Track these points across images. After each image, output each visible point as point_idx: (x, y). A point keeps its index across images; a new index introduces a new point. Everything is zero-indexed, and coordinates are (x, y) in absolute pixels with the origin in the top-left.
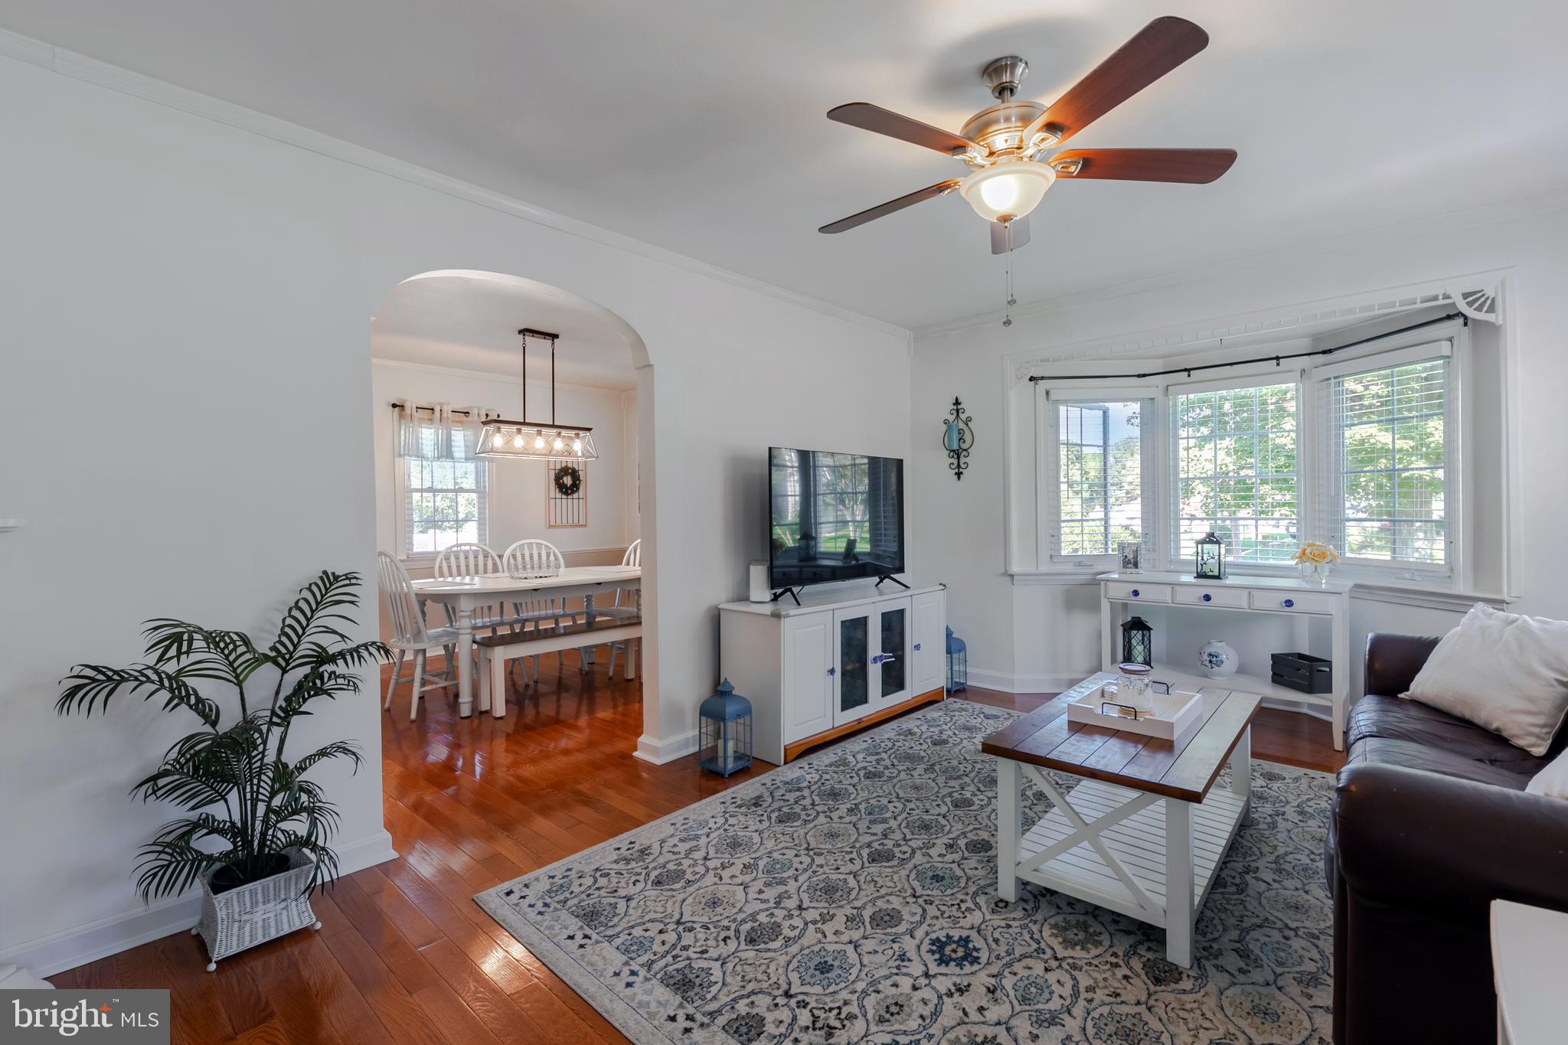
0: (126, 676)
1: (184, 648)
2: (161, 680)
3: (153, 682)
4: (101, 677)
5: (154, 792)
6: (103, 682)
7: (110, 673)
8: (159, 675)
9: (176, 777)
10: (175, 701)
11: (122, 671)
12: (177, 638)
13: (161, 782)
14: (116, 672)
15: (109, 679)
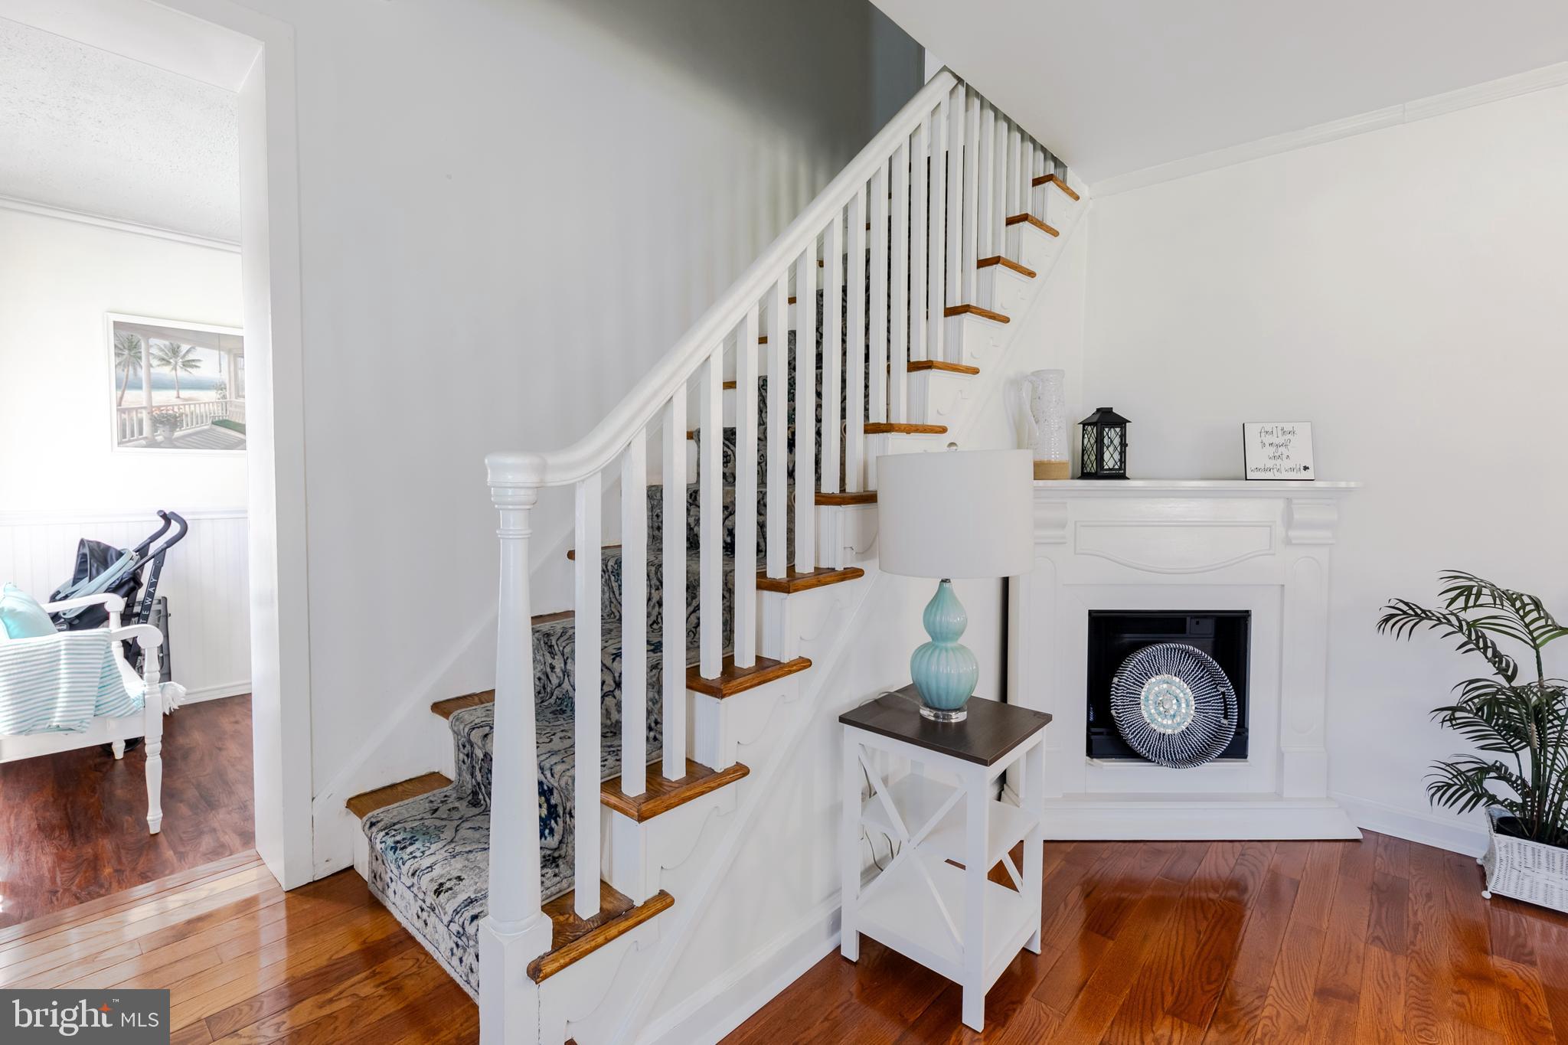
0: (1430, 615)
1: (1471, 603)
2: (1461, 627)
3: (1452, 625)
4: (1411, 612)
5: (1450, 720)
6: (1411, 615)
7: (1419, 612)
8: (1460, 621)
9: (1471, 715)
10: (1471, 646)
11: (1429, 611)
12: (1466, 591)
13: (1458, 714)
14: (1424, 611)
15: (1416, 614)
